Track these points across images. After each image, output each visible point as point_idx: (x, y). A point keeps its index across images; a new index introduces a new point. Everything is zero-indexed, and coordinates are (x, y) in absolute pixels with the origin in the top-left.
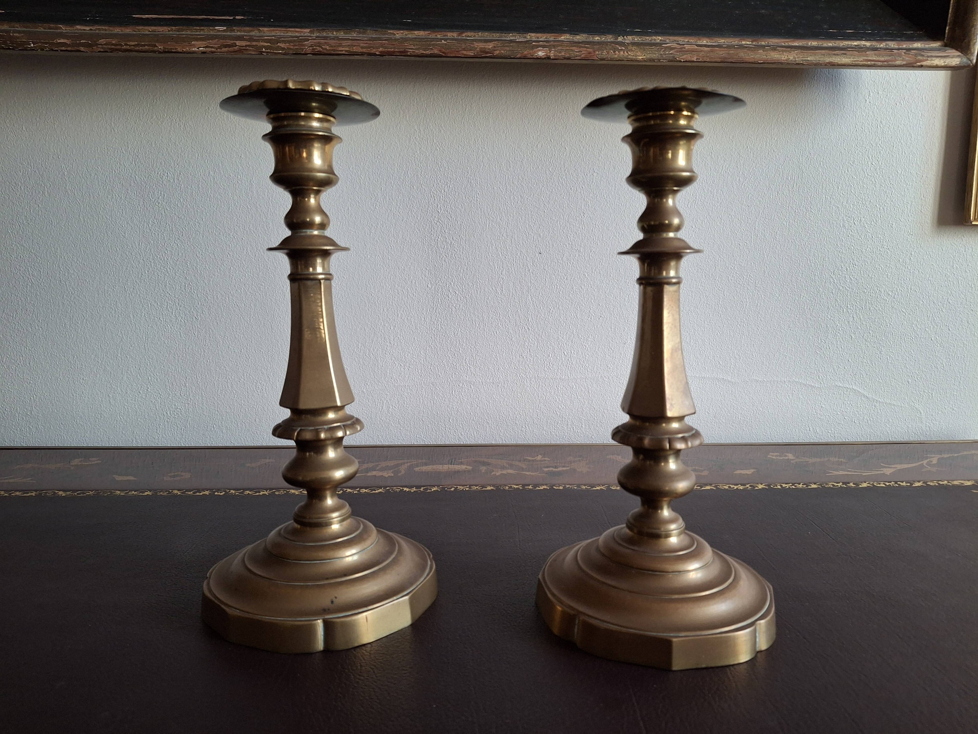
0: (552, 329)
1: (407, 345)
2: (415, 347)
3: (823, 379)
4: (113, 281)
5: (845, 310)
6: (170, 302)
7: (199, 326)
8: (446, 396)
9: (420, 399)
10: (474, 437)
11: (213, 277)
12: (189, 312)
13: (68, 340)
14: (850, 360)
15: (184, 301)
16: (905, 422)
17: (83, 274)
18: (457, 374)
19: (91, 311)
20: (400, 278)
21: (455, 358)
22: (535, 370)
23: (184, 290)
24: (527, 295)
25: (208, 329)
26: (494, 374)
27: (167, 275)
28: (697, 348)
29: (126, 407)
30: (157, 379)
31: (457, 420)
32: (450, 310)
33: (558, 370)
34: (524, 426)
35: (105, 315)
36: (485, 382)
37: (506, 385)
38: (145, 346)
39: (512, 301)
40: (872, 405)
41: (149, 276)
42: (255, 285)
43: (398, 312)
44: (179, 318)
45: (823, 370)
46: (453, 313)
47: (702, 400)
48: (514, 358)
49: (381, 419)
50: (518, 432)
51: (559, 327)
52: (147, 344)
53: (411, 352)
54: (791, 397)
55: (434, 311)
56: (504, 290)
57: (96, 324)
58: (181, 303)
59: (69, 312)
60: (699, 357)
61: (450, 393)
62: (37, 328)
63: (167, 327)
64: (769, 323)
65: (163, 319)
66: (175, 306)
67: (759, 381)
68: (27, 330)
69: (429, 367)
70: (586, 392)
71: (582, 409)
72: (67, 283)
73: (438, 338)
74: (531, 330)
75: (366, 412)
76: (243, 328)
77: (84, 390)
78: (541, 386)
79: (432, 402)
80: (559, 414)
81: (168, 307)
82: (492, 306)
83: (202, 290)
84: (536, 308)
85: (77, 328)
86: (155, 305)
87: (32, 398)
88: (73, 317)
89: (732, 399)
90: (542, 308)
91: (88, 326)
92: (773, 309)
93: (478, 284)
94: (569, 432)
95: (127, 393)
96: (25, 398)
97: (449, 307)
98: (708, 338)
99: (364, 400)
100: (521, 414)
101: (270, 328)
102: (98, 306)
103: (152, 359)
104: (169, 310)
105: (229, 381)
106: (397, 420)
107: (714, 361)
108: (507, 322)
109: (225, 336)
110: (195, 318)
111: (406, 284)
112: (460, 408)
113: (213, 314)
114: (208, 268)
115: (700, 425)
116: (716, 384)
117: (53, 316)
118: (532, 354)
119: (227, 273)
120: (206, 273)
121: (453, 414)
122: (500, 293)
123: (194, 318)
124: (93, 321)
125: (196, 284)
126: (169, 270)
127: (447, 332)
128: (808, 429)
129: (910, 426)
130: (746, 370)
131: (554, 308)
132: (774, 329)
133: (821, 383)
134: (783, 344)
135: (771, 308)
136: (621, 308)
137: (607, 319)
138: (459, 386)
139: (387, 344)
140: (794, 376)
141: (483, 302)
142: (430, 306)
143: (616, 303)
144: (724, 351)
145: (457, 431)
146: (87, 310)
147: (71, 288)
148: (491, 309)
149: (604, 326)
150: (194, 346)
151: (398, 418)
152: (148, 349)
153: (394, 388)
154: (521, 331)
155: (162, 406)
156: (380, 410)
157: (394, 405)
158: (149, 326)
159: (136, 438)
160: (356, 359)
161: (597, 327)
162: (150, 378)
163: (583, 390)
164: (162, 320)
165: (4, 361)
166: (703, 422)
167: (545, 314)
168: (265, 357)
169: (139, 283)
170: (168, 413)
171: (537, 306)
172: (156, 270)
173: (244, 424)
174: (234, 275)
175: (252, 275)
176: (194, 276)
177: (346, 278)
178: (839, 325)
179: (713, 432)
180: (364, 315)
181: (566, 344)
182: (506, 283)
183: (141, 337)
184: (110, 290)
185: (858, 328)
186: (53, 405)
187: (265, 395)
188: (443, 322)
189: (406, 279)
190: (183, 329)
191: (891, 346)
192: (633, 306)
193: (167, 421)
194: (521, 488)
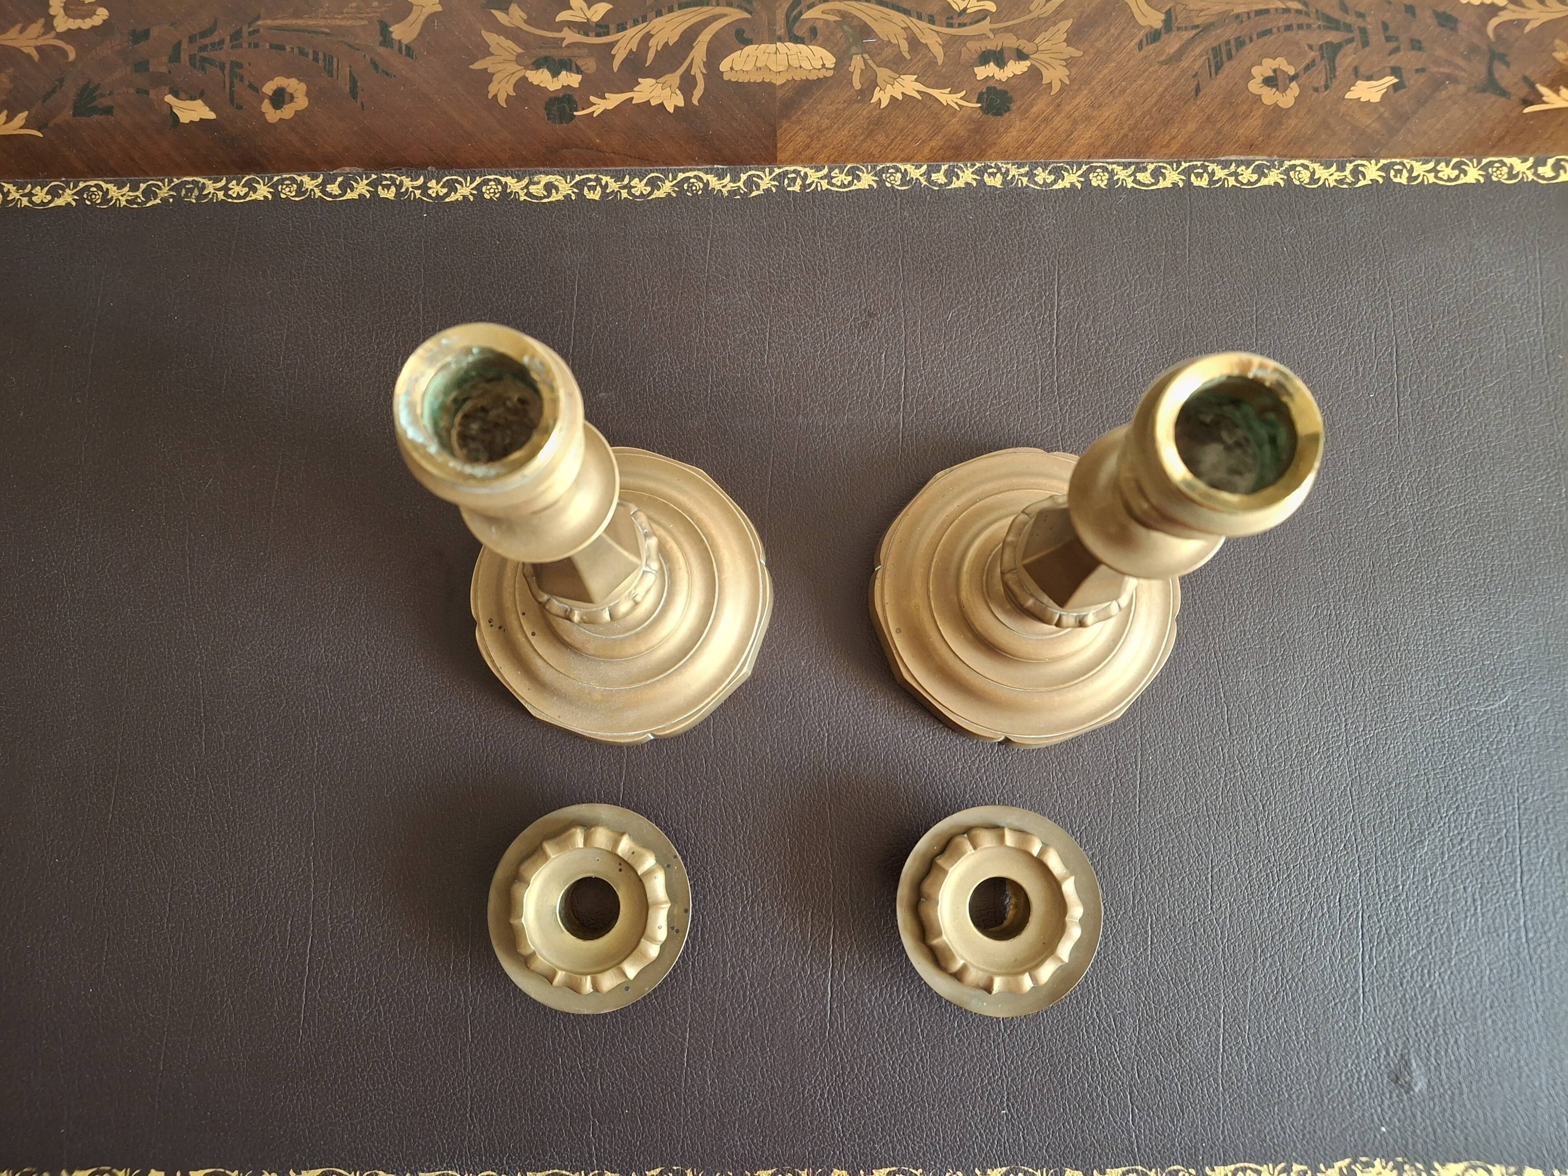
194: (922, 180)
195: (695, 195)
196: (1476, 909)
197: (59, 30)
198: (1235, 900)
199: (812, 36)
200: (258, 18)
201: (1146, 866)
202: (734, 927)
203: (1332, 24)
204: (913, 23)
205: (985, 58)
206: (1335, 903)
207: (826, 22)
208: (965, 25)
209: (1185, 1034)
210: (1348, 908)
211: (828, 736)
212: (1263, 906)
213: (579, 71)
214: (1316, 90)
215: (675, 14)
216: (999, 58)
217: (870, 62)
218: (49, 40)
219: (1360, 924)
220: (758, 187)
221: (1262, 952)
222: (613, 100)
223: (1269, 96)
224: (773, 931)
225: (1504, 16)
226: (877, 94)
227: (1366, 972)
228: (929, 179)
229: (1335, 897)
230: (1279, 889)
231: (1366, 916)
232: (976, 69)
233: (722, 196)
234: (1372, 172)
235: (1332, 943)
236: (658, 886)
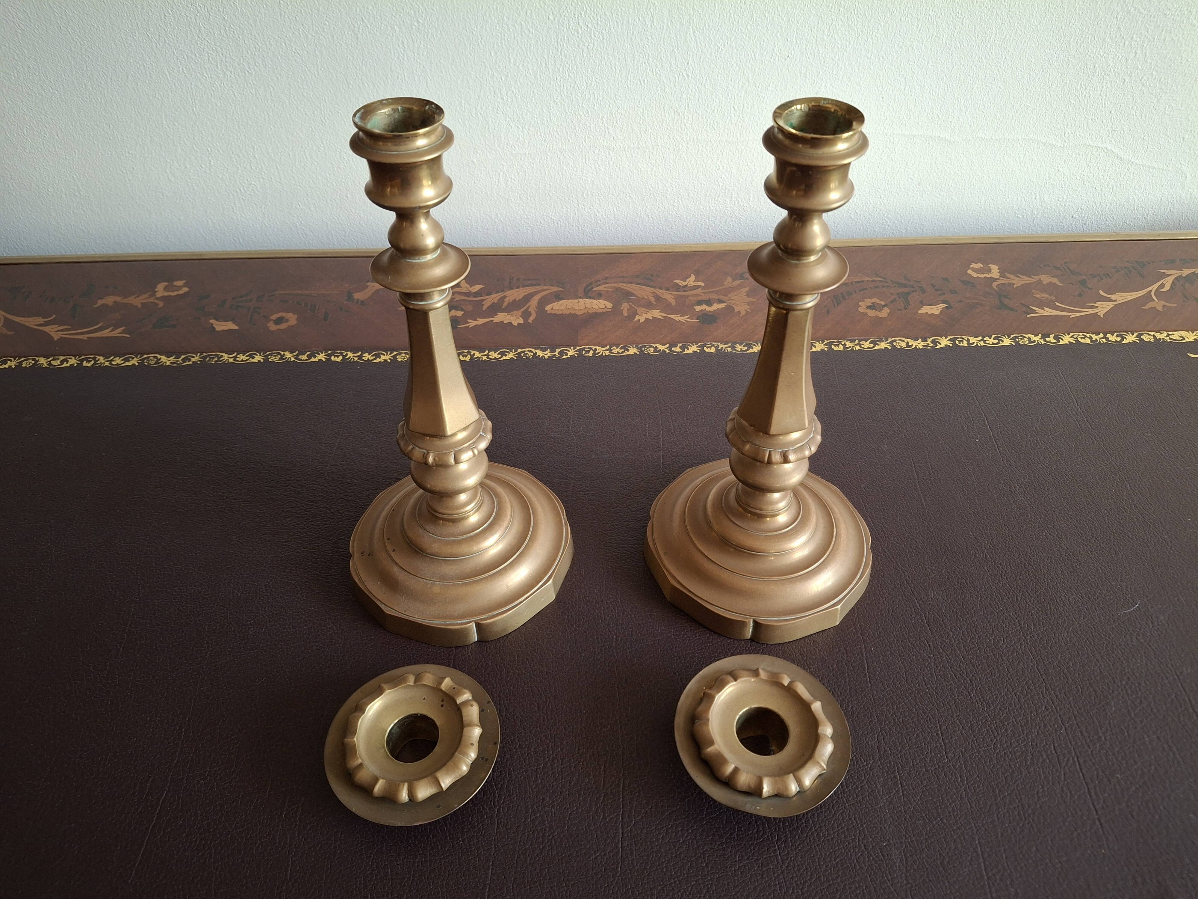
0: (719, 75)
1: (525, 100)
2: (535, 104)
3: (1069, 136)
4: (130, 26)
5: (1127, 42)
6: (212, 52)
7: (254, 82)
8: (577, 166)
9: (544, 170)
10: (614, 214)
11: (260, 15)
12: (238, 64)
13: (95, 105)
14: (1112, 112)
15: (228, 50)
16: (1161, 188)
17: (87, 17)
18: (591, 137)
19: (113, 67)
20: (509, 8)
21: (588, 117)
22: (694, 130)
23: (225, 36)
24: (688, 28)
25: (266, 86)
26: (640, 136)
27: (198, 14)
28: (912, 97)
29: (189, 184)
30: (218, 151)
31: (592, 195)
32: (581, 51)
33: (724, 130)
34: (676, 201)
35: (132, 72)
36: (628, 147)
37: (655, 151)
38: (193, 110)
39: (666, 37)
40: (1125, 168)
41: (174, 17)
42: (317, 24)
43: (510, 57)
44: (228, 73)
45: (1073, 125)
46: (585, 55)
47: (907, 164)
48: (667, 115)
49: (498, 194)
50: (669, 207)
51: (729, 72)
52: (195, 107)
53: (531, 110)
54: (1022, 159)
55: (559, 54)
56: (655, 21)
57: (125, 84)
58: (225, 53)
59: (85, 69)
60: (913, 110)
61: (582, 162)
62: (51, 91)
63: (215, 85)
64: (1016, 63)
65: (208, 74)
66: (218, 57)
67: (985, 140)
68: (39, 94)
69: (555, 129)
70: (759, 157)
71: (752, 178)
72: (70, 30)
73: (565, 90)
74: (692, 77)
75: (479, 186)
76: (311, 84)
77: (134, 166)
78: (700, 152)
79: (560, 173)
80: (721, 185)
81: (210, 58)
82: (639, 44)
83: (248, 34)
84: (699, 45)
85: (102, 90)
86: (193, 57)
87: (75, 176)
88: (92, 75)
89: (946, 162)
90: (707, 45)
91: (115, 87)
92: (1027, 43)
93: (619, 14)
94: (732, 206)
95: (186, 167)
96: (66, 176)
97: (579, 47)
98: (929, 85)
99: (476, 172)
100: (673, 186)
101: (346, 83)
102: (120, 60)
103: (206, 126)
104: (213, 62)
105: (306, 150)
106: (518, 195)
107: (931, 114)
108: (660, 66)
109: (290, 93)
110: (248, 71)
111: (519, 15)
112: (596, 181)
113: (270, 66)
114: (250, 4)
115: (898, 194)
116: (929, 143)
117: (66, 75)
118: (692, 110)
119: (277, 9)
120: (249, 10)
121: (587, 188)
122: (649, 26)
123: (246, 72)
124: (120, 80)
125: (240, 27)
126: (199, 8)
127: (577, 82)
128: (1034, 197)
129: (1166, 193)
130: (971, 126)
131: (724, 46)
132: (1021, 71)
133: (1065, 141)
134: (1028, 91)
135: (1023, 42)
136: (817, 44)
137: (796, 60)
138: (594, 152)
139: (499, 100)
140: (1032, 133)
141: (625, 38)
142: (553, 45)
143: (812, 37)
144: (947, 101)
145: (592, 208)
146: (108, 66)
147: (77, 37)
148: (636, 48)
149: (792, 69)
150: (255, 108)
151: (520, 193)
152: (199, 114)
153: (512, 157)
154: (677, 78)
155: (232, 182)
156: (497, 183)
157: (513, 178)
158: (191, 85)
159: (210, 219)
160: (460, 120)
161: (781, 71)
162: (210, 150)
163: (755, 154)
164: (206, 75)
165: (25, 133)
166: (903, 190)
167: (711, 55)
168: (345, 120)
169: (165, 27)
170: (242, 189)
171: (700, 43)
172: (182, 9)
173: (334, 201)
174: (287, 11)
175: (310, 11)
176: (234, 15)
177: (435, 10)
178: (1111, 64)
179: (914, 203)
180: (465, 61)
181: (737, 95)
182: (659, 11)
183: (185, 98)
184: (129, 38)
185: (1137, 68)
186: (102, 184)
187: (354, 166)
188: (571, 68)
189: (518, 9)
190: (236, 86)
191: (1178, 91)
192: (833, 40)
193: (243, 199)
194: (668, 351)
195: (528, 358)
196: (1174, 754)
197: (157, 296)
198: (965, 750)
199: (599, 296)
200: (276, 290)
201: (885, 726)
202: (536, 780)
203: (900, 285)
204: (659, 292)
205: (700, 303)
206: (1051, 751)
207: (607, 291)
208: (687, 291)
209: (948, 862)
210: (1064, 755)
211: (616, 638)
212: (990, 754)
213: (462, 310)
214: (900, 310)
215: (521, 289)
216: (709, 303)
217: (633, 306)
218: (151, 300)
219: (1078, 767)
220: (567, 354)
221: (1000, 791)
222: (481, 321)
223: (872, 313)
224: (570, 782)
225: (999, 282)
226: (637, 318)
227: (1097, 807)
228: (670, 350)
229: (1050, 747)
230: (1001, 741)
231: (1081, 761)
232: (695, 307)
233: (545, 358)
234: (944, 342)
235: (1059, 782)
236: (473, 712)
